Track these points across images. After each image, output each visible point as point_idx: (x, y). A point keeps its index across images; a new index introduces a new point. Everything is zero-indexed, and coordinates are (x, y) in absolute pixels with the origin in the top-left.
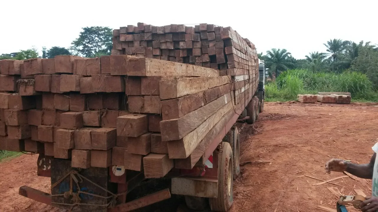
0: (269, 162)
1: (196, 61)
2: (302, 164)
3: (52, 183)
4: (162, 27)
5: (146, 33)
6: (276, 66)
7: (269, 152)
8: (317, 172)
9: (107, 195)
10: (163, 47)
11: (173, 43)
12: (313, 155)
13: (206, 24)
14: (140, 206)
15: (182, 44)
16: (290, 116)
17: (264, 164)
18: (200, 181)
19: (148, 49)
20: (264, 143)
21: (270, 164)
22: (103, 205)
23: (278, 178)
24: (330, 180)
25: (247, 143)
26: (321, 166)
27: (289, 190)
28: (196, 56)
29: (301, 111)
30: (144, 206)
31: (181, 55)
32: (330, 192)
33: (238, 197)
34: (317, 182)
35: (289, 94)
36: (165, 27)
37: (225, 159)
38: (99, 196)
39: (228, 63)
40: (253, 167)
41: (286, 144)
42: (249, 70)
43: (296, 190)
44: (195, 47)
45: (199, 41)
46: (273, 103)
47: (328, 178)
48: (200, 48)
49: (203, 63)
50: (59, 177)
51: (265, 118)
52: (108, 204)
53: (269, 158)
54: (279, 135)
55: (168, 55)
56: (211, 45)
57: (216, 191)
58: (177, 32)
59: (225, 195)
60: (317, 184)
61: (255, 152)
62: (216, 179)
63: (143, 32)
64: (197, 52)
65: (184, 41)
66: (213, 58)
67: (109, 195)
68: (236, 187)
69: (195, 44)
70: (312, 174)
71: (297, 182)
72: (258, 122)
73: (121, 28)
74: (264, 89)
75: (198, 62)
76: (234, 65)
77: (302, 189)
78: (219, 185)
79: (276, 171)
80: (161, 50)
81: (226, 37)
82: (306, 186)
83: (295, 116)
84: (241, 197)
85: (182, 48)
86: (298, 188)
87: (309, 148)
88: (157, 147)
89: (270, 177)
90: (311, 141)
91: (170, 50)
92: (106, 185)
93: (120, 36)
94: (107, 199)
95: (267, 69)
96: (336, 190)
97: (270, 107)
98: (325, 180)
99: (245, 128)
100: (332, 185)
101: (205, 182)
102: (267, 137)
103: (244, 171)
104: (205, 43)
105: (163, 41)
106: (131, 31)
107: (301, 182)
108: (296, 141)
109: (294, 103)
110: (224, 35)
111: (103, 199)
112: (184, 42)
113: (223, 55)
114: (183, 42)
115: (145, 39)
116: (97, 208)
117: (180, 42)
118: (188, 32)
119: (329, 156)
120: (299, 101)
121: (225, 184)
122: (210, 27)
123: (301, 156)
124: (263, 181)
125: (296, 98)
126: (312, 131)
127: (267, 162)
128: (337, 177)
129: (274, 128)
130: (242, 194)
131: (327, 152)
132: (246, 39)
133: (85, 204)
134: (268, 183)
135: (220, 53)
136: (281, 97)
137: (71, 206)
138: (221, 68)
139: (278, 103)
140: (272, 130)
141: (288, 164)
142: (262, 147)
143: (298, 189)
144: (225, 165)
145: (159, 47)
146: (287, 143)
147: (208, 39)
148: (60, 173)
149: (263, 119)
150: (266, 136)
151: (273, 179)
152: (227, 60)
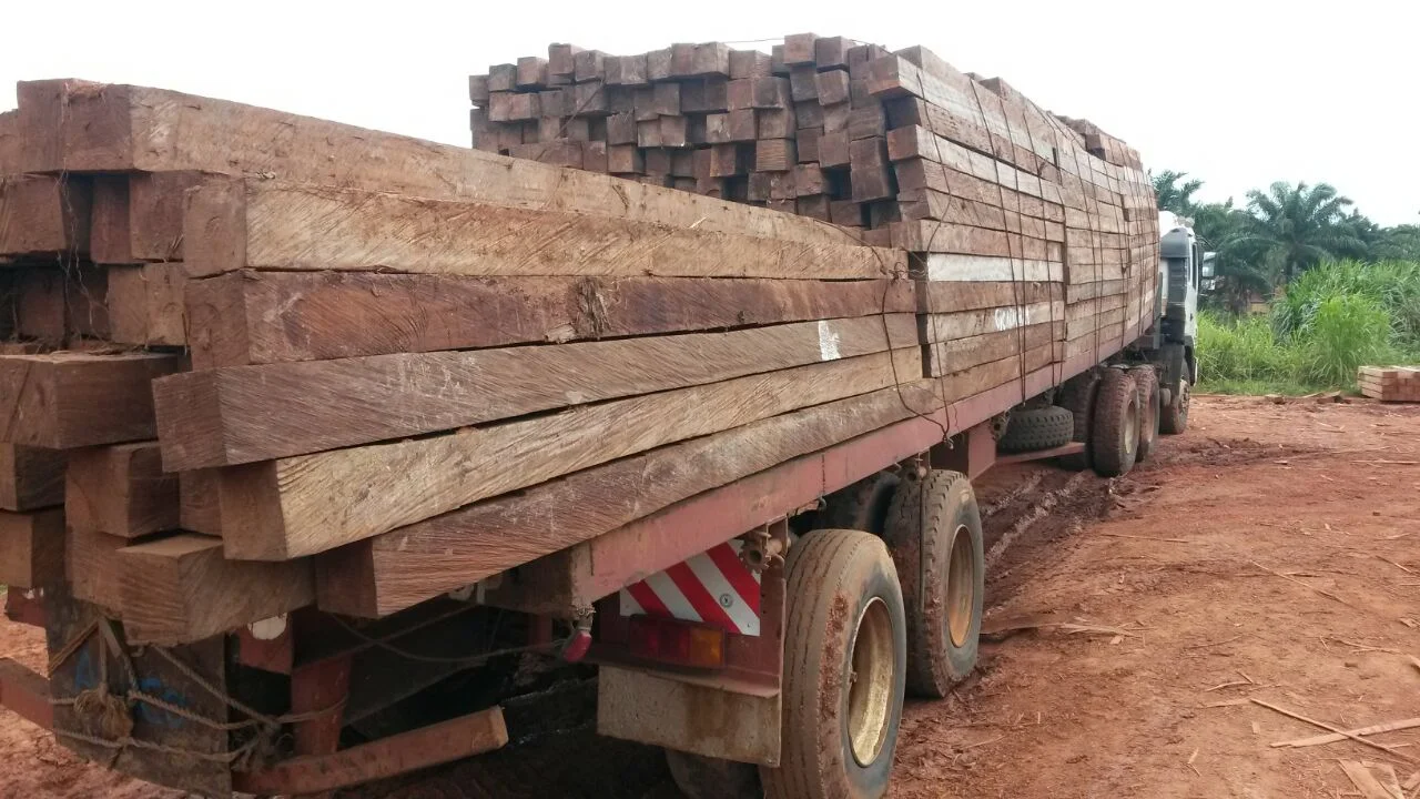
0: (1113, 635)
1: (773, 193)
2: (1257, 651)
3: (52, 650)
4: (637, 59)
5: (579, 83)
6: (1288, 253)
7: (1136, 591)
8: (1317, 690)
9: (225, 717)
10: (649, 139)
11: (684, 123)
12: (1331, 613)
13: (810, 35)
14: (370, 771)
15: (714, 123)
16: (1301, 452)
17: (1090, 641)
18: (707, 690)
19: (591, 148)
20: (1130, 554)
21: (1116, 640)
22: (214, 757)
23: (1122, 704)
24: (1367, 730)
25: (1057, 550)
26: (1347, 665)
27: (1151, 760)
28: (771, 173)
29: (1356, 435)
30: (386, 774)
31: (715, 170)
32: (1349, 782)
33: (923, 772)
34: (1300, 735)
35: (1320, 364)
36: (651, 58)
37: (833, 602)
38: (197, 718)
39: (900, 197)
40: (1039, 649)
41: (1230, 564)
42: (1063, 246)
43: (1184, 763)
44: (765, 134)
45: (782, 109)
46: (1249, 399)
47: (1359, 717)
48: (786, 139)
49: (798, 200)
50: (71, 628)
51: (1185, 456)
52: (235, 754)
53: (1118, 617)
54: (1212, 524)
55: (668, 172)
56: (832, 122)
57: (775, 737)
58: (694, 72)
59: (822, 758)
60: (1295, 743)
61: (1073, 589)
62: (773, 683)
63: (571, 80)
64: (773, 154)
65: (726, 111)
66: (838, 179)
67: (234, 715)
68: (931, 729)
69: (764, 121)
70: (1293, 694)
71: (1202, 728)
72: (1149, 469)
73: (494, 70)
74: (1190, 338)
75: (778, 196)
76: (927, 207)
77: (1216, 760)
78: (787, 711)
79: (1127, 673)
80: (642, 153)
81: (886, 85)
82: (1240, 748)
83: (1317, 453)
84: (936, 772)
85: (714, 140)
86: (1195, 754)
87: (1327, 584)
88: (201, 504)
89: (1091, 695)
90: (1351, 554)
91: (675, 152)
92: (221, 672)
93: (491, 100)
94: (230, 732)
95: (1209, 255)
96: (1380, 776)
97: (1224, 414)
98: (1344, 726)
99: (1079, 493)
100: (1368, 750)
101: (731, 697)
102: (1158, 529)
103: (992, 664)
104: (806, 116)
105: (646, 115)
106: (529, 79)
107: (1224, 726)
108: (1279, 552)
109: (1337, 399)
110: (878, 77)
111: (214, 734)
112: (725, 116)
113: (879, 164)
114: (720, 116)
115: (578, 108)
116: (197, 766)
117: (709, 118)
118: (740, 71)
119: (1407, 622)
120: (1364, 392)
121: (824, 708)
122: (825, 48)
123: (1272, 616)
124: (1057, 713)
125: (1354, 380)
126: (1375, 514)
127: (1104, 634)
128: (1408, 717)
129: (1205, 496)
130: (942, 761)
131: (1406, 607)
132: (1082, 122)
133: (154, 746)
134: (1075, 721)
135: (865, 158)
136: (1286, 375)
137: (112, 748)
138: (875, 219)
139: (1268, 399)
140: (1192, 503)
141: (1195, 648)
142: (1109, 568)
143: (1196, 759)
144: (827, 625)
145: (632, 140)
146: (1235, 559)
147: (817, 100)
148: (76, 612)
149: (1175, 460)
150: (1154, 528)
151: (1102, 708)
152: (894, 187)
